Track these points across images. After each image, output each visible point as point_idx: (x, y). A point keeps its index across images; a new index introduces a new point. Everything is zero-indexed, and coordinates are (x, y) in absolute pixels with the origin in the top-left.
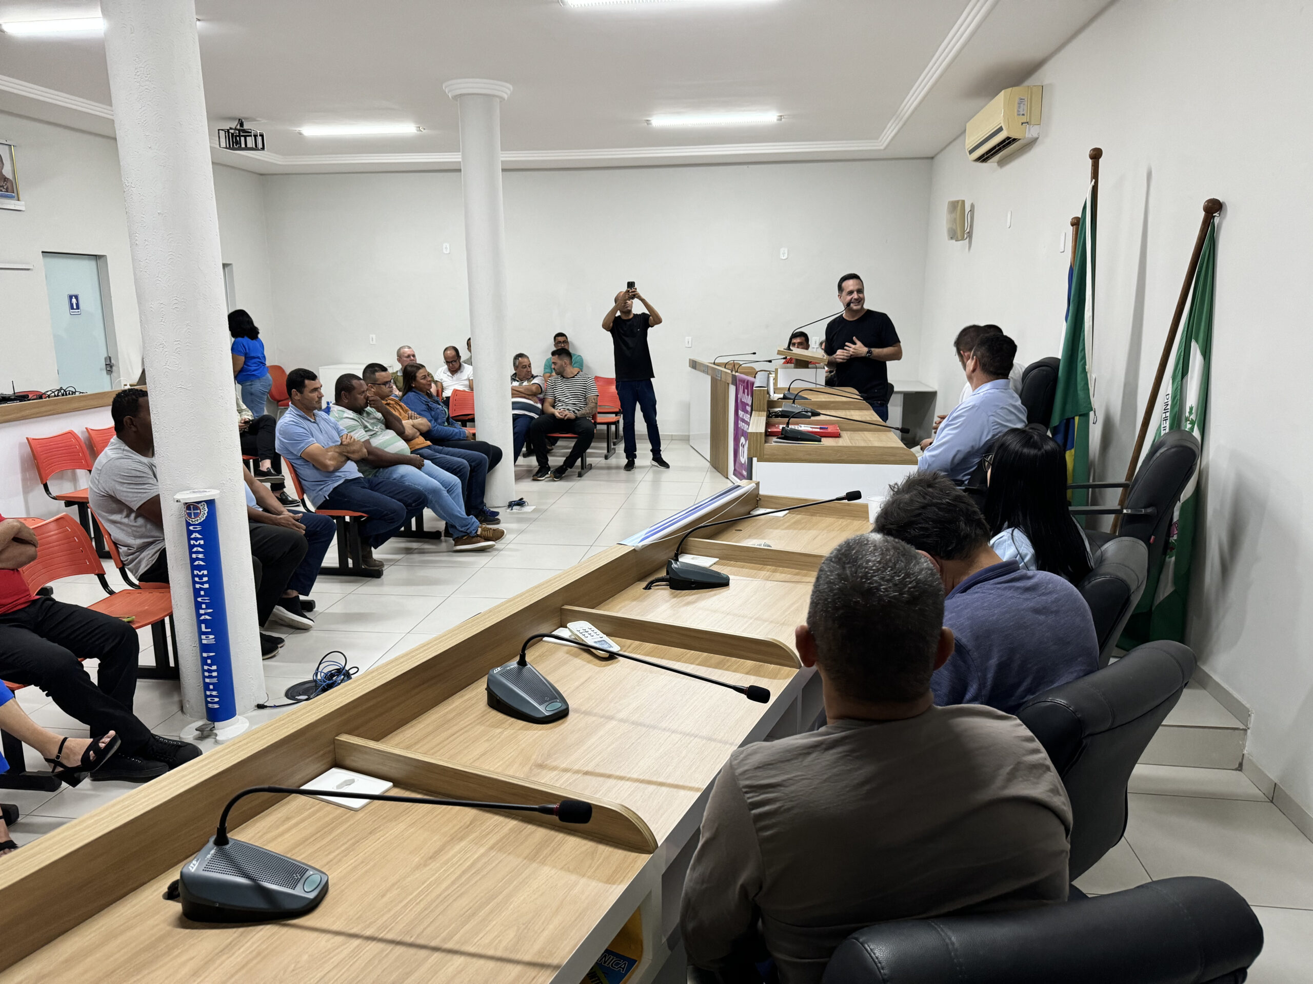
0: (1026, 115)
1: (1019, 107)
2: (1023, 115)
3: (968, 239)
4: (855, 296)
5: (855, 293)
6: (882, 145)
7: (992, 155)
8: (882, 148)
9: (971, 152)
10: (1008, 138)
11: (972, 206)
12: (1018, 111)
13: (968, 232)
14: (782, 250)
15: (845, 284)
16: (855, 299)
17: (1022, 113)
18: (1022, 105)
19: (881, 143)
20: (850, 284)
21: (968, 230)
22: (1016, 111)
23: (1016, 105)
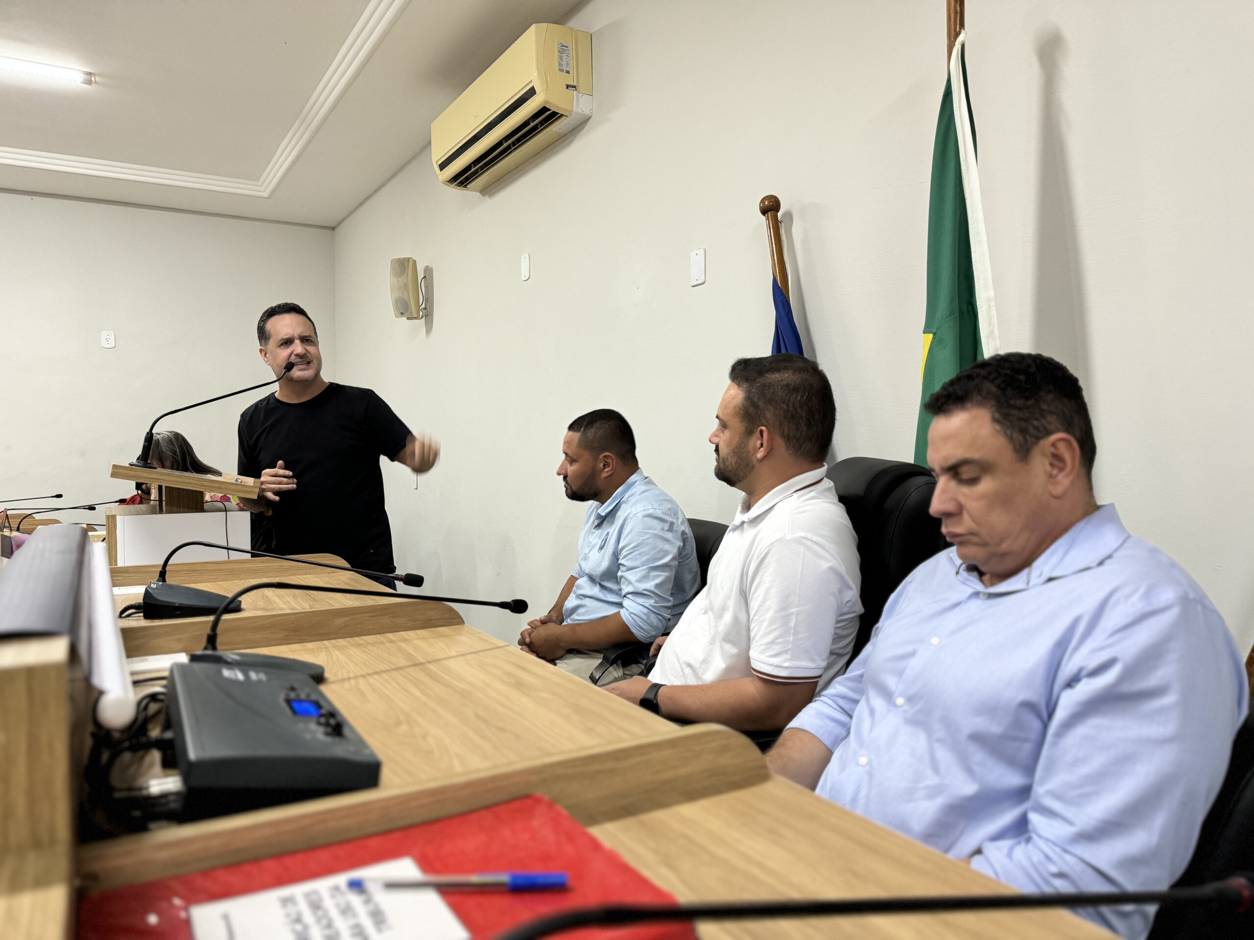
0: (571, 72)
1: (561, 58)
2: (568, 72)
3: (424, 318)
4: (298, 348)
5: (297, 342)
6: (264, 192)
7: (486, 165)
8: (265, 195)
9: (442, 166)
10: (544, 109)
11: (428, 271)
12: (560, 65)
13: (425, 309)
14: (104, 334)
15: (270, 325)
16: (297, 355)
17: (565, 68)
18: (564, 56)
19: (262, 189)
20: (285, 325)
21: (423, 306)
22: (557, 64)
23: (556, 52)
